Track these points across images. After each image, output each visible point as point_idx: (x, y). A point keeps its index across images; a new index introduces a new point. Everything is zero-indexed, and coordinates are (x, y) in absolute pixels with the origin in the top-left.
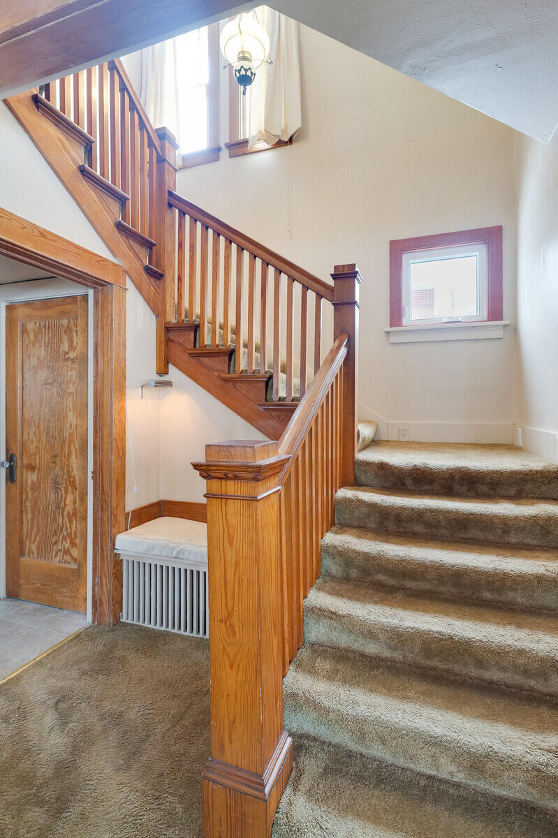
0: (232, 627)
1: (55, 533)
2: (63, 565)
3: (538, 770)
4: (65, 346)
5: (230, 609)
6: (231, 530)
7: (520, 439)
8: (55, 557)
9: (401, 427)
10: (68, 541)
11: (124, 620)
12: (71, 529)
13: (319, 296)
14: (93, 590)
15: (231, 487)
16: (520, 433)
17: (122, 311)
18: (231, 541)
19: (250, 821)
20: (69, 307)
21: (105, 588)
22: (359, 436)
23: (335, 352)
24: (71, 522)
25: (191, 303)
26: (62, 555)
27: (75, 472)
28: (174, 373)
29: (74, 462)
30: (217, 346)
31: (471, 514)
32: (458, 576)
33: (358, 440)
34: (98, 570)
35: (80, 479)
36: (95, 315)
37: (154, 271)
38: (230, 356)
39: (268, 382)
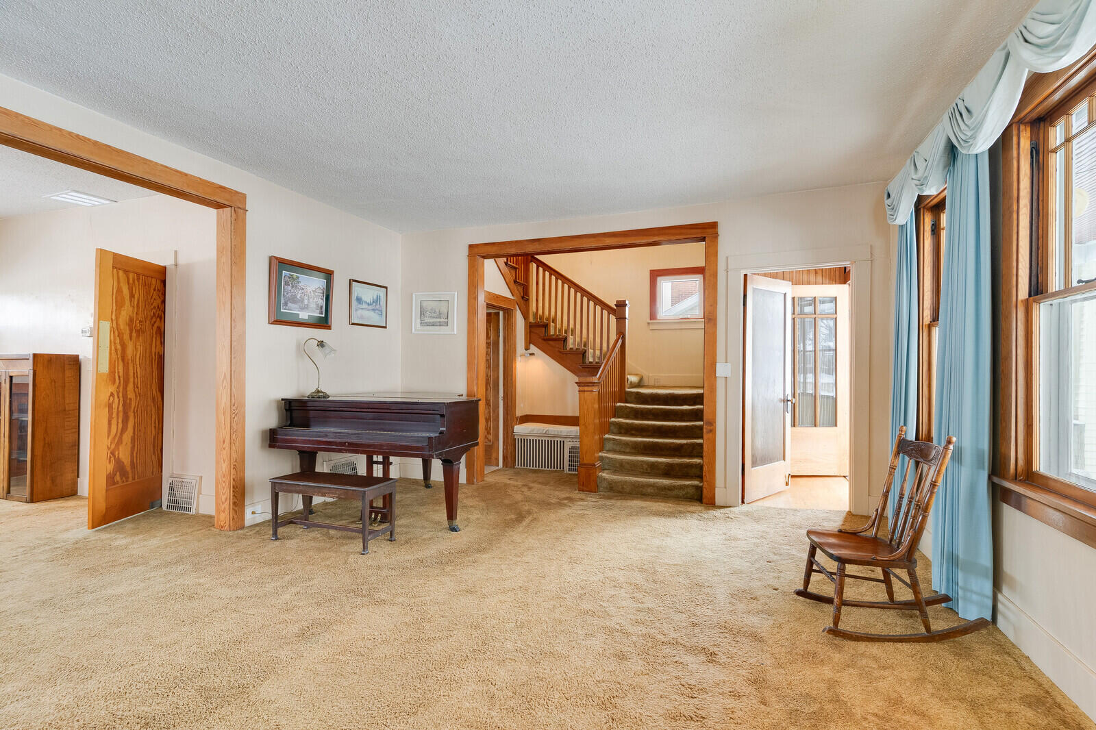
6: (586, 404)
9: (656, 378)
11: (517, 466)
13: (609, 313)
14: (503, 452)
15: (586, 388)
17: (515, 321)
19: (592, 476)
22: (628, 381)
23: (617, 341)
25: (543, 313)
28: (533, 349)
29: (490, 394)
30: (557, 335)
33: (627, 383)
34: (505, 442)
36: (504, 324)
37: (525, 297)
38: (564, 341)
39: (584, 354)
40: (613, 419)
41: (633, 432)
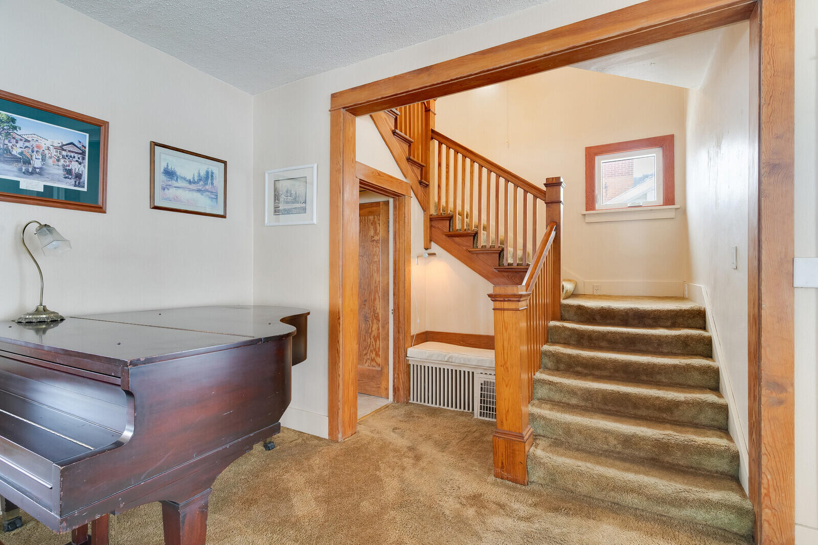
0: (507, 368)
1: (365, 348)
2: (371, 368)
3: (658, 440)
4: (372, 232)
5: (506, 360)
6: (506, 324)
7: (686, 293)
8: (365, 363)
9: (595, 285)
10: (374, 353)
11: (411, 401)
12: (376, 346)
13: (535, 197)
14: (394, 381)
15: (506, 305)
16: (686, 288)
17: (409, 210)
18: (506, 329)
19: (517, 452)
20: (375, 208)
21: (401, 381)
22: (563, 288)
23: (548, 234)
24: (376, 341)
25: (447, 202)
26: (370, 361)
27: (378, 311)
28: (435, 248)
29: (379, 305)
30: (465, 230)
31: (637, 334)
32: (626, 366)
33: (563, 291)
34: (397, 369)
35: (382, 314)
36: (394, 215)
37: (424, 183)
38: (474, 237)
39: (501, 253)
40: (546, 347)
41: (579, 369)
